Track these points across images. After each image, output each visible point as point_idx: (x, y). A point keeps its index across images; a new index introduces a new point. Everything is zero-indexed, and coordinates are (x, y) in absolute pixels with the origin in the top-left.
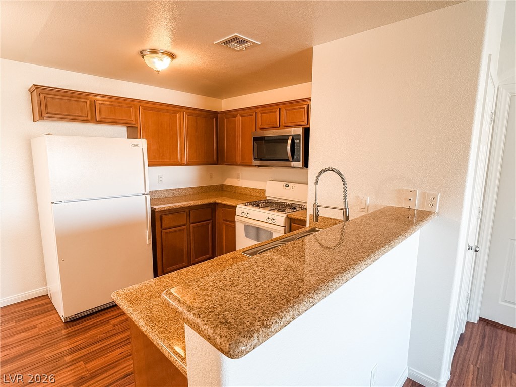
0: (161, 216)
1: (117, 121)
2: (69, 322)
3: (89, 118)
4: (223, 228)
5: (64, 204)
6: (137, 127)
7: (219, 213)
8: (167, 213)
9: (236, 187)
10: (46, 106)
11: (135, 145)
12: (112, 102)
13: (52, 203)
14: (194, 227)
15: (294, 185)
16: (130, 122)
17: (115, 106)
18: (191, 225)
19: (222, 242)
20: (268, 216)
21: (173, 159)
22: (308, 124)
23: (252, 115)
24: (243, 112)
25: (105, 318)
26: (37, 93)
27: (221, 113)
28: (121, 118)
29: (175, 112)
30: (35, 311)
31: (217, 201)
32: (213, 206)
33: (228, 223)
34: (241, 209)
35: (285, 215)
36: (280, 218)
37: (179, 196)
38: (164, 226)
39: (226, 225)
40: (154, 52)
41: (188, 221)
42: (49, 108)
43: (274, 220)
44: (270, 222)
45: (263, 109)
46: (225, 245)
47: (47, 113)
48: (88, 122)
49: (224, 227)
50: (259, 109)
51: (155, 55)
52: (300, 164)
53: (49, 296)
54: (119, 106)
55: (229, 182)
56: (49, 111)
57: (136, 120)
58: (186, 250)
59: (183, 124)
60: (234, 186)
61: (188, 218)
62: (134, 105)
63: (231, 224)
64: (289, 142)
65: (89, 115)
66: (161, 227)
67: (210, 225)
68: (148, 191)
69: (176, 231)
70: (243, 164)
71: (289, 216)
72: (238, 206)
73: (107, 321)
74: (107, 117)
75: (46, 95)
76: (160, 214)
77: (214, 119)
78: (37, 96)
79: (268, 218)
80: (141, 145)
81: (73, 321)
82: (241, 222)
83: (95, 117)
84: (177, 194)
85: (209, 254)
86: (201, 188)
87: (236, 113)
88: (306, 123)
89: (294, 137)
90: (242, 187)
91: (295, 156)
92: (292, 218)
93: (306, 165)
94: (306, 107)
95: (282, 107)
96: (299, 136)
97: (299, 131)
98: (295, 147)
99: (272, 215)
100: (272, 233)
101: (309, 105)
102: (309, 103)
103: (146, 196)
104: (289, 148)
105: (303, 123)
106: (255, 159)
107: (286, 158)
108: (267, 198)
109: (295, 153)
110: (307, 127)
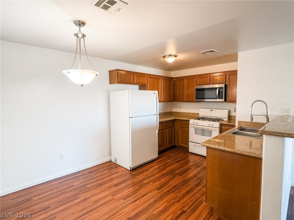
1: (141, 83)
2: (132, 170)
3: (132, 82)
6: (146, 86)
7: (177, 124)
10: (120, 78)
11: (154, 93)
15: (215, 110)
18: (167, 129)
19: (179, 138)
20: (209, 123)
23: (194, 79)
24: (188, 77)
26: (117, 72)
29: (159, 79)
33: (183, 128)
34: (192, 121)
35: (219, 123)
36: (217, 124)
39: (181, 129)
40: (170, 56)
41: (166, 127)
43: (213, 125)
44: (211, 126)
45: (200, 76)
46: (181, 139)
47: (120, 81)
49: (180, 130)
50: (198, 76)
51: (170, 57)
52: (223, 100)
55: (175, 110)
57: (147, 83)
58: (165, 141)
59: (161, 83)
60: (178, 112)
62: (146, 76)
64: (217, 90)
67: (173, 130)
68: (158, 113)
69: (162, 132)
71: (221, 123)
72: (190, 120)
73: (147, 170)
75: (120, 73)
76: (160, 123)
77: (172, 81)
78: (117, 74)
79: (209, 125)
80: (156, 94)
81: (134, 169)
82: (193, 127)
83: (134, 82)
85: (172, 144)
86: (163, 113)
87: (184, 78)
88: (224, 82)
89: (220, 88)
90: (182, 112)
91: (220, 97)
92: (223, 124)
93: (225, 101)
94: (225, 75)
95: (211, 75)
96: (222, 88)
97: (223, 86)
98: (220, 93)
99: (211, 123)
100: (212, 131)
101: (226, 74)
102: (226, 73)
103: (157, 116)
104: (217, 93)
105: (223, 82)
106: (196, 99)
107: (215, 97)
108: (200, 117)
109: (220, 95)
110: (225, 84)
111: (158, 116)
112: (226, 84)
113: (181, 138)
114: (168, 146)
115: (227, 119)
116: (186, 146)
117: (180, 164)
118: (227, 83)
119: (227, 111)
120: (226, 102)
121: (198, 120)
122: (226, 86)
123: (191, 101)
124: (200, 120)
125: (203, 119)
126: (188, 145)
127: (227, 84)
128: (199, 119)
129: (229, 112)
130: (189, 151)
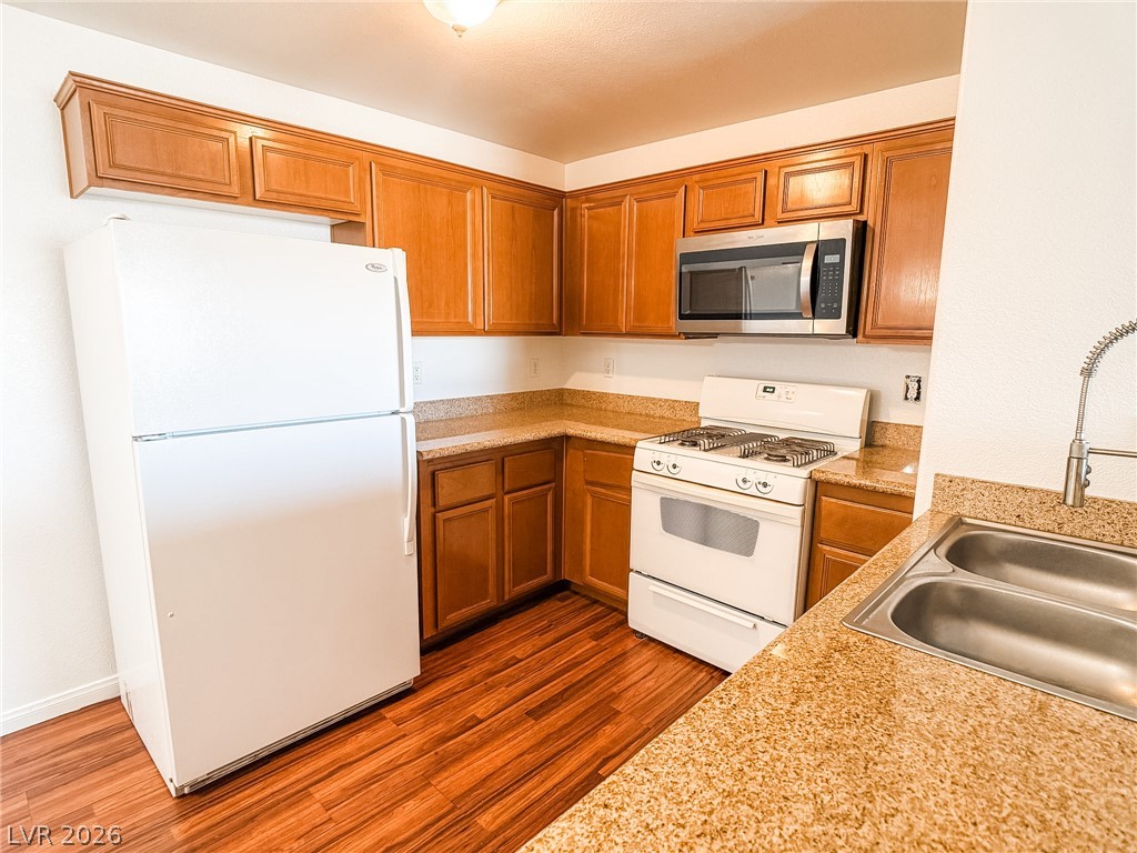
0: (433, 474)
1: (314, 203)
2: (190, 795)
3: (235, 190)
4: (584, 504)
5: (170, 440)
6: (364, 223)
7: (573, 464)
8: (448, 465)
9: (602, 396)
10: (110, 146)
11: (375, 267)
12: (298, 145)
13: (136, 439)
14: (515, 503)
15: (791, 387)
16: (346, 208)
17: (306, 157)
18: (507, 498)
19: (582, 542)
20: (742, 473)
21: (455, 317)
22: (861, 212)
23: (675, 195)
24: (643, 188)
25: (293, 778)
26: (81, 103)
27: (575, 195)
28: (324, 196)
29: (463, 188)
30: (88, 756)
31: (571, 432)
32: (557, 446)
33: (603, 490)
34: (646, 453)
35: (804, 472)
36: (790, 482)
37: (461, 419)
38: (442, 502)
39: (596, 496)
41: (500, 487)
42: (118, 149)
43: (765, 485)
44: (753, 491)
45: (711, 175)
46: (592, 549)
47: (113, 165)
48: (232, 199)
49: (589, 500)
50: (696, 177)
52: (839, 325)
53: (124, 701)
54: (319, 159)
55: (578, 382)
56: (120, 158)
57: (363, 202)
58: (492, 563)
59: (480, 219)
60: (594, 393)
61: (500, 478)
62: (357, 158)
63: (610, 493)
64: (807, 263)
65: (235, 178)
66: (434, 505)
67: (549, 498)
68: (409, 405)
69: (471, 514)
70: (639, 331)
71: (817, 476)
72: (639, 444)
73: (304, 792)
74: (285, 189)
75: (107, 110)
76: (431, 468)
77: (556, 212)
78: (82, 110)
79: (744, 481)
80: (390, 269)
82: (652, 489)
83: (250, 184)
84: (455, 411)
85: (546, 574)
86: (514, 396)
87: (619, 192)
88: (854, 206)
89: (822, 248)
90: (618, 396)
91: (818, 303)
92: (828, 483)
93: (853, 330)
94: (858, 162)
95: (772, 166)
96: (836, 245)
97: (843, 230)
98: (823, 278)
99: (759, 468)
100: (756, 524)
101: (866, 156)
102: (867, 149)
103: (403, 419)
104: (806, 279)
105: (847, 209)
106: (682, 317)
107: (792, 308)
108: (704, 424)
109: (821, 295)
110: (856, 222)
111: (411, 420)
112: (865, 223)
113: (592, 543)
114: (512, 591)
115: (853, 446)
116: (616, 590)
117: (544, 734)
118: (869, 216)
119: (860, 396)
120: (855, 336)
121: (682, 444)
122: (861, 231)
123: (657, 331)
124: (695, 444)
125: (720, 438)
126: (625, 585)
127: (870, 223)
128: (691, 437)
129: (873, 401)
130: (626, 620)
